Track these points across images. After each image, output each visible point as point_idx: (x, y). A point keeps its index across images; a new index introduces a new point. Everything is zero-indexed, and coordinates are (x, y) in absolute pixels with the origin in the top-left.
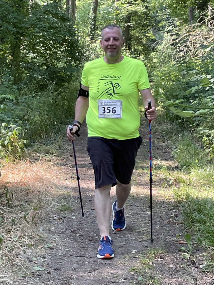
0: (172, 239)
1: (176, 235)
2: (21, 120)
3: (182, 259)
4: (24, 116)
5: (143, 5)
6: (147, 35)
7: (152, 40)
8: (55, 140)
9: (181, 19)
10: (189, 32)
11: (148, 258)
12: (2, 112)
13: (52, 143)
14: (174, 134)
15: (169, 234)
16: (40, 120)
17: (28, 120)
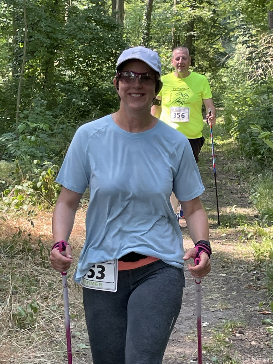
0: (253, 309)
1: (258, 303)
2: (56, 155)
3: (267, 335)
5: (209, 9)
6: (214, 46)
7: (221, 53)
9: (259, 27)
10: (268, 43)
11: (223, 332)
12: (33, 146)
14: (252, 174)
15: (250, 302)
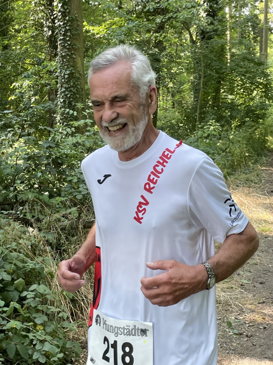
4: (226, 149)
8: (253, 169)
13: (251, 172)
16: (240, 152)
17: (229, 152)
